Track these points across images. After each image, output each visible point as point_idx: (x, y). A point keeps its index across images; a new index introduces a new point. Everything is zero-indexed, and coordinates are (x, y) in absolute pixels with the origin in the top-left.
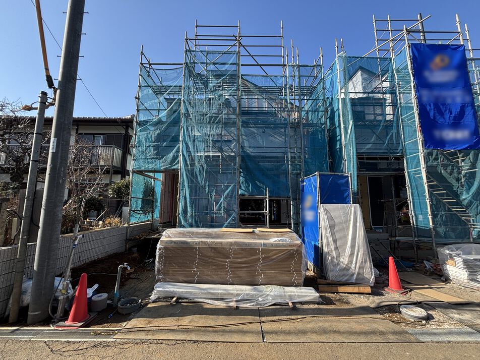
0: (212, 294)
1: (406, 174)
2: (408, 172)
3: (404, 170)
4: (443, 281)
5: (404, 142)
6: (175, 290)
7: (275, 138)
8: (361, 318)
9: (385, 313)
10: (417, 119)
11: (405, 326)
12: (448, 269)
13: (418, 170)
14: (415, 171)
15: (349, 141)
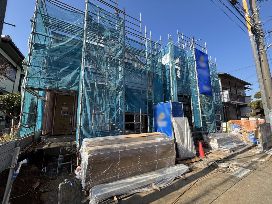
0: (139, 184)
2: (192, 103)
5: (191, 90)
6: (112, 190)
7: (136, 79)
9: (214, 169)
10: (197, 81)
11: (227, 173)
12: (211, 144)
13: (197, 102)
15: (174, 86)
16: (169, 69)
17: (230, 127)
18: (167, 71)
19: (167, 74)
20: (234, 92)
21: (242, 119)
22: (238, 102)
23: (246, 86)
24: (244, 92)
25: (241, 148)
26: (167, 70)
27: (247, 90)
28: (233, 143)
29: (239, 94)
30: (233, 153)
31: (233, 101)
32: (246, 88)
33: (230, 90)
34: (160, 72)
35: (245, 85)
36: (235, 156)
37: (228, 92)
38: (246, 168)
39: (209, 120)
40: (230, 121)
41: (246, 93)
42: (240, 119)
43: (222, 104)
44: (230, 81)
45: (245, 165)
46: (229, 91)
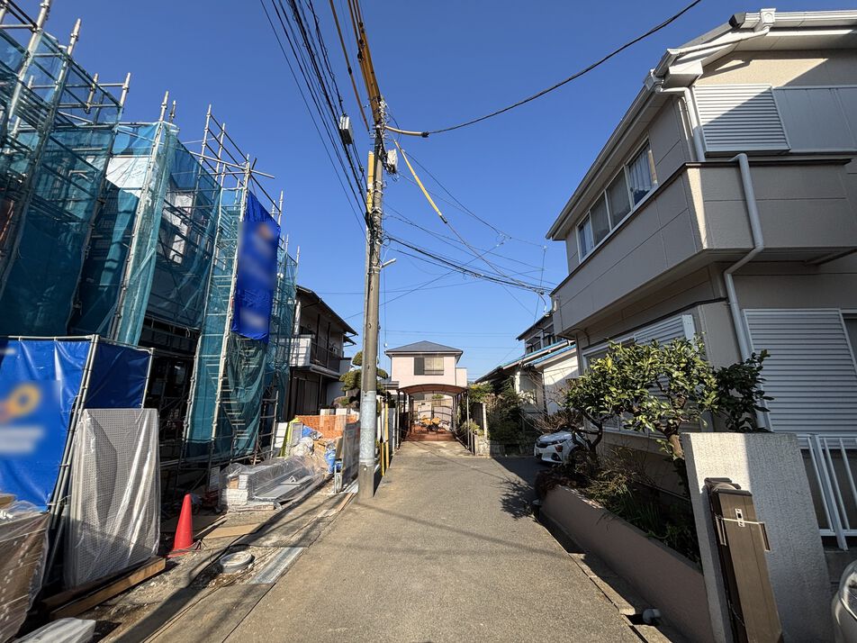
1: (196, 361)
2: (200, 359)
3: (194, 354)
4: (219, 514)
5: (207, 313)
8: (189, 609)
9: (208, 583)
10: (232, 289)
11: (242, 581)
13: (216, 358)
14: (211, 358)
15: (136, 283)
16: (133, 214)
17: (293, 435)
18: (120, 217)
19: (119, 229)
20: (322, 345)
21: (323, 411)
22: (326, 370)
23: (348, 334)
24: (341, 347)
25: (303, 490)
26: (121, 209)
27: (348, 343)
28: (289, 481)
29: (331, 349)
30: (280, 508)
31: (316, 366)
32: (346, 340)
33: (314, 336)
34: (83, 206)
35: (345, 332)
36: (282, 517)
37: (309, 340)
38: (294, 546)
39: (239, 418)
40: (296, 420)
41: (344, 349)
42: (318, 413)
43: (288, 371)
44: (319, 315)
45: (294, 539)
46: (312, 339)
